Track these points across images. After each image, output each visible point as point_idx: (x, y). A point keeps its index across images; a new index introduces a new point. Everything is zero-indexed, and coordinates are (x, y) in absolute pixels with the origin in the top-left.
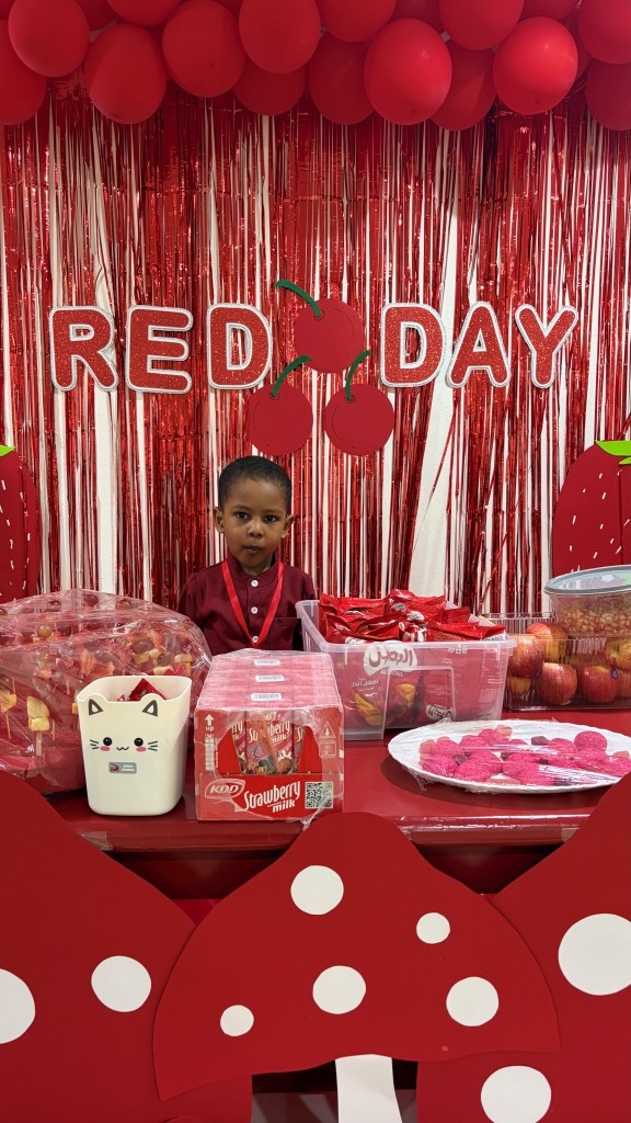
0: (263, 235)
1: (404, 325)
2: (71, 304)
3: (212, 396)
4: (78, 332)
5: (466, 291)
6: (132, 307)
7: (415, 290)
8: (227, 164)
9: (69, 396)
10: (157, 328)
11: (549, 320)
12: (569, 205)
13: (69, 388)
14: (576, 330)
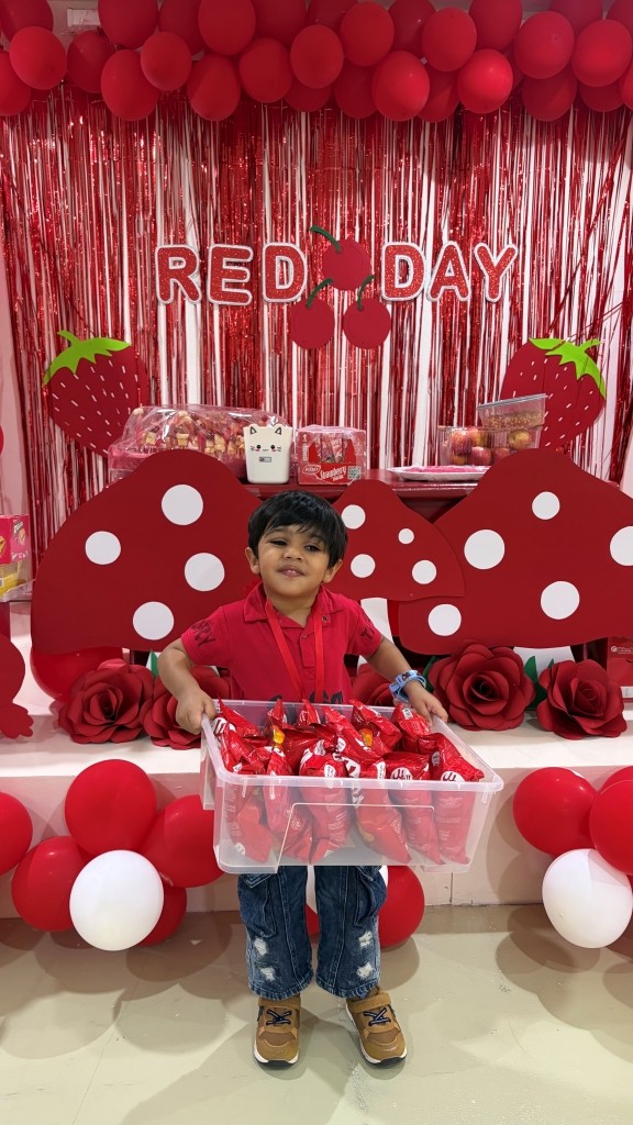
0: (301, 195)
1: (398, 258)
2: (169, 243)
3: (266, 307)
4: (174, 263)
5: (440, 233)
6: (212, 246)
7: (405, 232)
8: (276, 145)
9: (168, 306)
10: (229, 259)
11: (498, 254)
12: (512, 174)
13: (168, 302)
14: (516, 261)
